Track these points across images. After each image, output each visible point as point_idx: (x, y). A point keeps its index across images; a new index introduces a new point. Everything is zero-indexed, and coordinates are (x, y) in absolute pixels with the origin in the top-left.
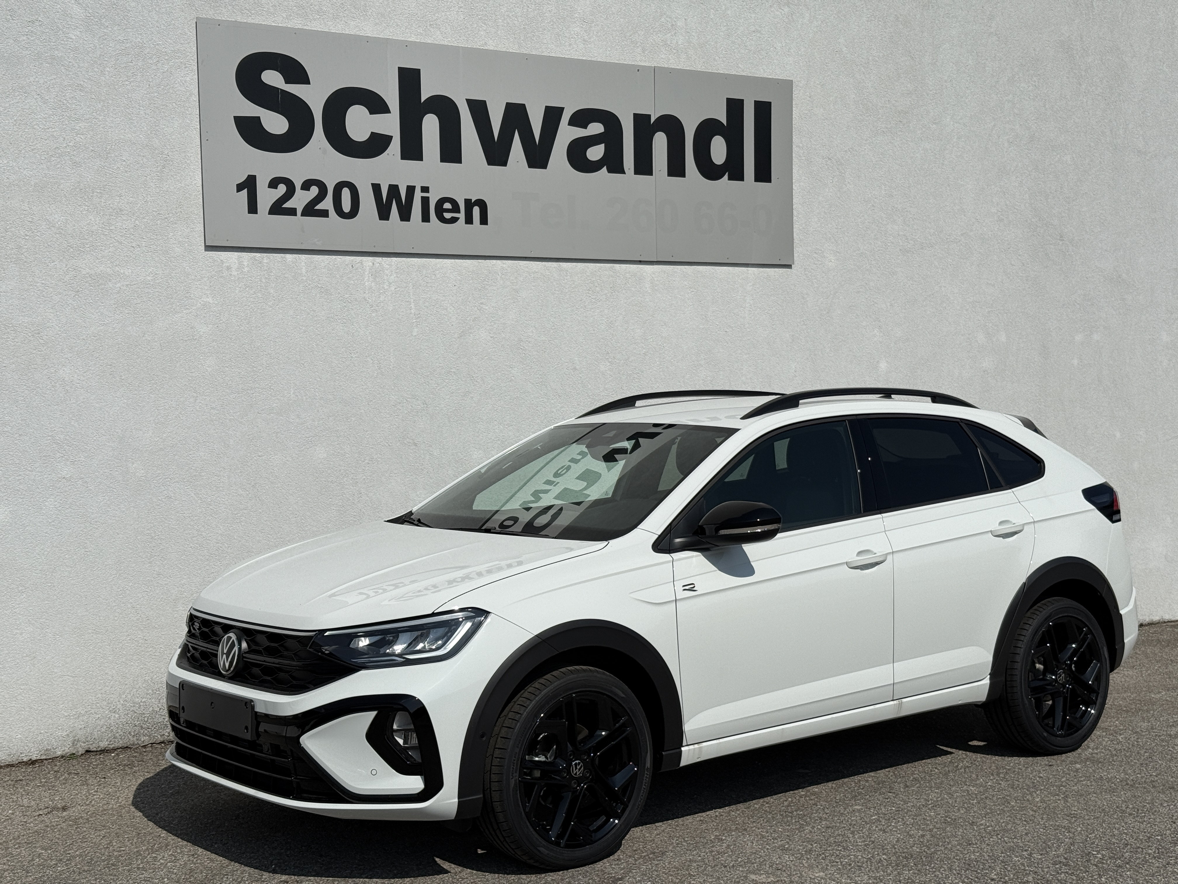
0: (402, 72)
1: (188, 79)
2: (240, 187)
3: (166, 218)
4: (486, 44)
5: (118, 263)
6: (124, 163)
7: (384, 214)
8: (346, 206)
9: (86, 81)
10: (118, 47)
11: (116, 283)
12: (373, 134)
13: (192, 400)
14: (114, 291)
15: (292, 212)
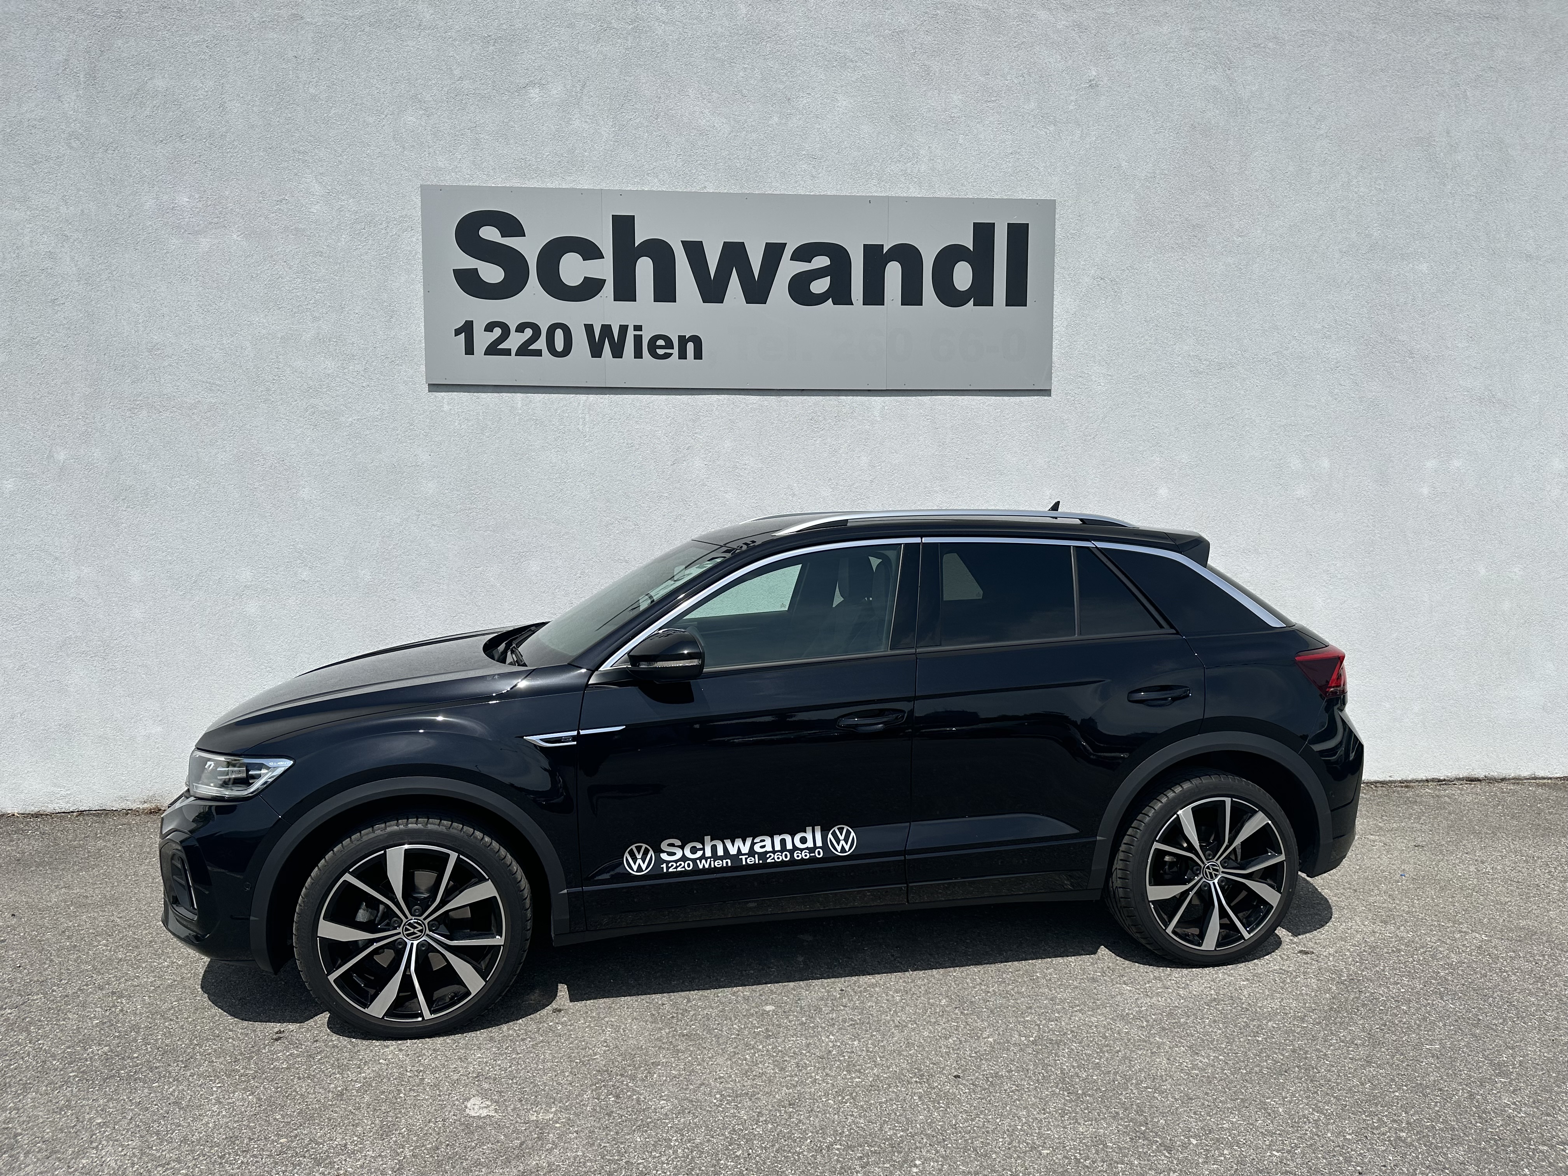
0: (617, 219)
1: (414, 240)
2: (458, 332)
3: (393, 361)
4: (705, 187)
6: (357, 316)
7: (596, 352)
8: (559, 346)
9: (325, 247)
10: (353, 217)
11: (348, 418)
12: (585, 277)
13: (414, 518)
14: (347, 424)
15: (507, 352)
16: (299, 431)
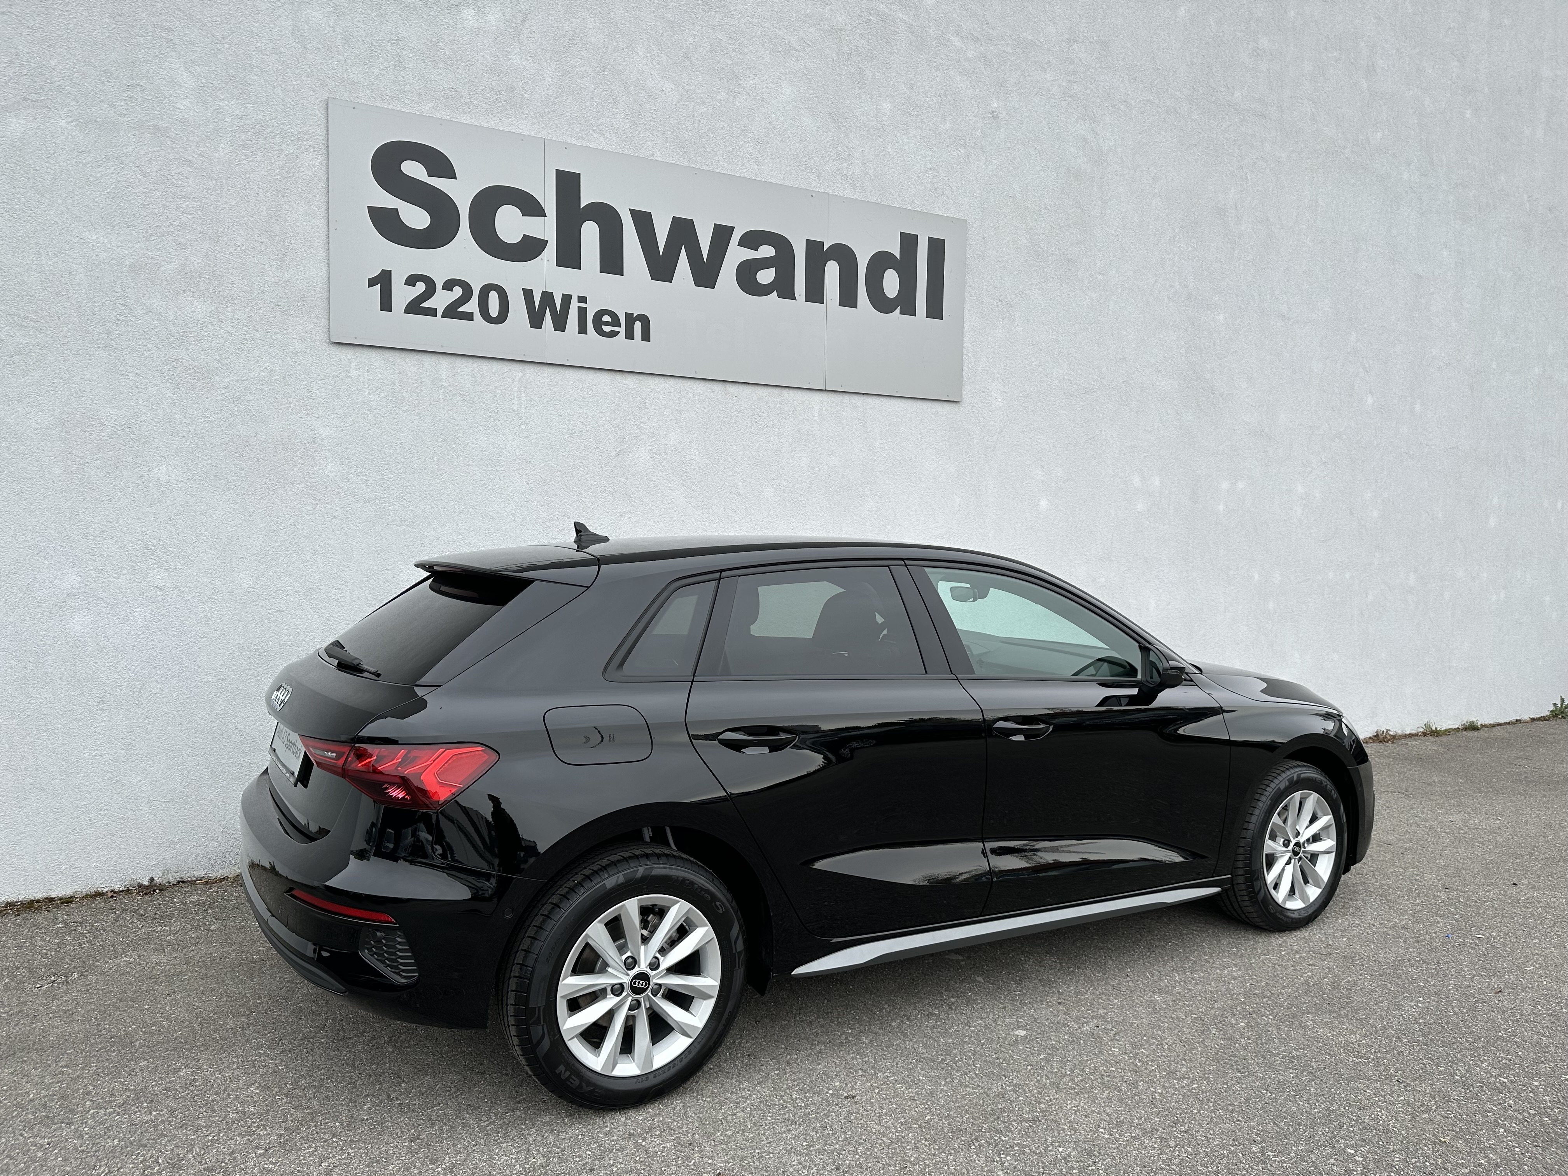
0: (561, 176)
2: (372, 283)
3: (285, 311)
4: (653, 155)
5: (227, 356)
6: (239, 248)
7: (536, 321)
8: (494, 311)
9: (196, 156)
10: (236, 123)
11: (223, 377)
12: (525, 236)
13: (310, 507)
14: (222, 386)
15: (432, 312)
16: (153, 390)
